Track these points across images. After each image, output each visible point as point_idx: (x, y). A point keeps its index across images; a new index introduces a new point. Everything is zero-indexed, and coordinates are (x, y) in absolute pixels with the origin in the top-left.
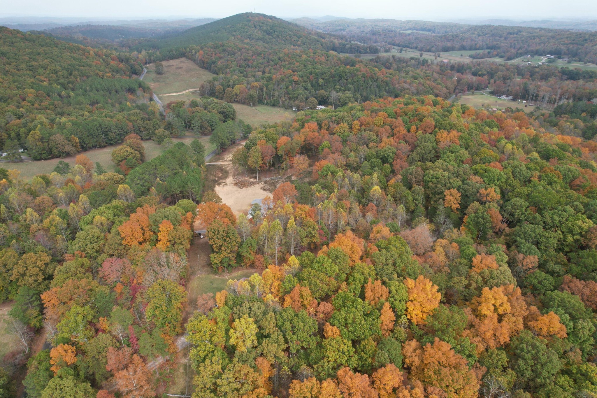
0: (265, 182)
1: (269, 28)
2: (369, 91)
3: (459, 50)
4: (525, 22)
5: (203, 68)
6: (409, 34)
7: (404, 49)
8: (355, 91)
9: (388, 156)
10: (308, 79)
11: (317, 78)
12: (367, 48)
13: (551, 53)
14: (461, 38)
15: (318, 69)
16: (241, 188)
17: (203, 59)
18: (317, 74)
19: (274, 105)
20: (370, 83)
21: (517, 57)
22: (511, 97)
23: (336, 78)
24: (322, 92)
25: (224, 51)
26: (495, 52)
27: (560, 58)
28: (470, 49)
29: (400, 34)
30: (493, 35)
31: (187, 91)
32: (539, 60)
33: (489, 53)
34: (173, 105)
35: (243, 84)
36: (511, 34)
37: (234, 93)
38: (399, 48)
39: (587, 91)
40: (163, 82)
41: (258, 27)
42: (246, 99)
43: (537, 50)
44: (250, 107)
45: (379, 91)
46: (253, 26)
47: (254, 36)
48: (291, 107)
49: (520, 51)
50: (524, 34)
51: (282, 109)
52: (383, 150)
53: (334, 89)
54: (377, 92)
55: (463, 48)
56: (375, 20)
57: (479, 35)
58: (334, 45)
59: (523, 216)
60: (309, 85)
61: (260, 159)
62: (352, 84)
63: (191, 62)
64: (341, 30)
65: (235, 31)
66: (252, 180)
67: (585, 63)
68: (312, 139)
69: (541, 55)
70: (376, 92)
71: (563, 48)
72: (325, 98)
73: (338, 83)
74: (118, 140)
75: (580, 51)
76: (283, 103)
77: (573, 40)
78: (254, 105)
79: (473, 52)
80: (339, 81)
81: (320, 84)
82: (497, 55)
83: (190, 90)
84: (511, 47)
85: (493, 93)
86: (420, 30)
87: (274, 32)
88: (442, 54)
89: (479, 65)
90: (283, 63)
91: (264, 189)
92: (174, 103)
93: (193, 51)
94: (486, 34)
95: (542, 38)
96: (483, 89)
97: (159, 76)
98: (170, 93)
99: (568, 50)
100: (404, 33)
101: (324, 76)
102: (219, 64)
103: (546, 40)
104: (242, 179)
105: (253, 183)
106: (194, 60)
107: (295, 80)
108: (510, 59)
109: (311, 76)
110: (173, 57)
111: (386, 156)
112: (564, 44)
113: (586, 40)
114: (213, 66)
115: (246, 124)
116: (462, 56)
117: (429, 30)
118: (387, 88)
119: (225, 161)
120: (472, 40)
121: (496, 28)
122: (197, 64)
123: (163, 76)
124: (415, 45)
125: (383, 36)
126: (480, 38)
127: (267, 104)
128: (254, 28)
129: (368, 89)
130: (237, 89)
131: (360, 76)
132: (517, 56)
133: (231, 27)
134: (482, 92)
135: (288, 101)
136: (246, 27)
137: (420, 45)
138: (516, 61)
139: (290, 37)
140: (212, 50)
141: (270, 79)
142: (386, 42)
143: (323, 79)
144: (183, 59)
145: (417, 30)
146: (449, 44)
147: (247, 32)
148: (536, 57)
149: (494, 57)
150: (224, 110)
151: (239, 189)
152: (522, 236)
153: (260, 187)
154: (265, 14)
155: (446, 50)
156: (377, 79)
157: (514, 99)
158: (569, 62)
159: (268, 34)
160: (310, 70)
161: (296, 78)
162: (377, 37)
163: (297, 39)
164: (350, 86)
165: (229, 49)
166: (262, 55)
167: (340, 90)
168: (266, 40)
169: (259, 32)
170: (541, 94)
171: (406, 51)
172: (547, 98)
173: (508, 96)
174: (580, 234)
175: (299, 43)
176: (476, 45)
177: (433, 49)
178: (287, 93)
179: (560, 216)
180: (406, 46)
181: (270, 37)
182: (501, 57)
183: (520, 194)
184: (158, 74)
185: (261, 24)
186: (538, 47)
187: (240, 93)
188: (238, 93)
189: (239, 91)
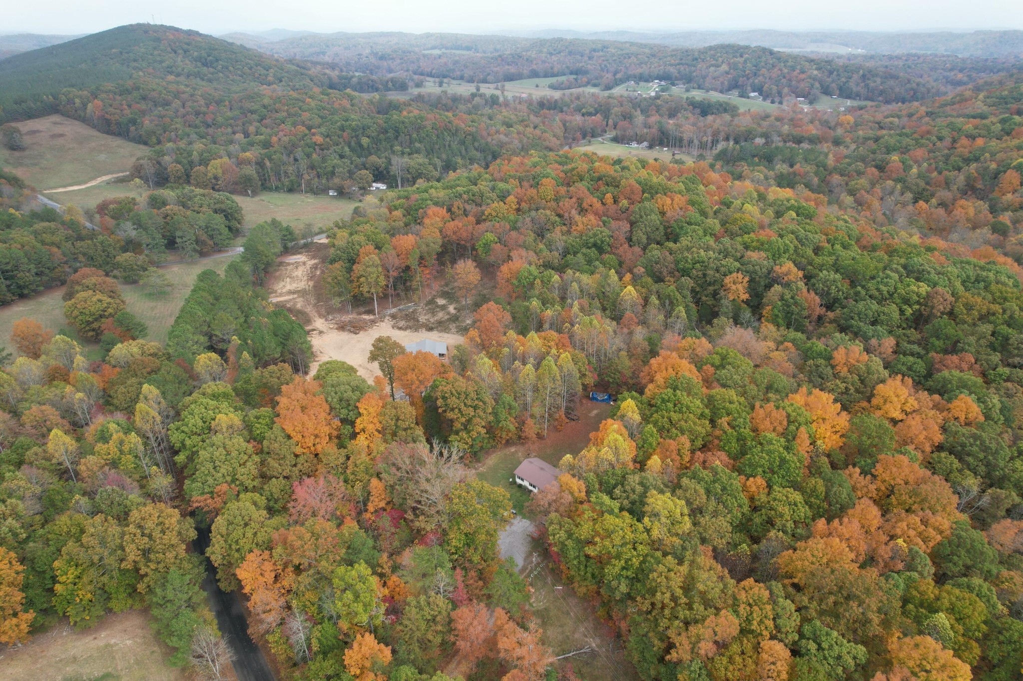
0: (393, 317)
1: (204, 54)
2: (450, 152)
3: (529, 77)
4: (596, 33)
5: (109, 132)
6: (440, 57)
7: (445, 80)
8: (429, 154)
9: (602, 242)
10: (341, 140)
11: (357, 136)
12: (388, 81)
13: (660, 78)
14: (527, 60)
15: (353, 120)
16: (356, 334)
17: (107, 116)
18: (354, 130)
19: (291, 190)
20: (448, 138)
21: (617, 85)
22: (645, 144)
23: (391, 134)
24: (373, 158)
25: (144, 98)
26: (585, 79)
27: (673, 85)
28: (546, 76)
29: (424, 56)
30: (570, 53)
31: (99, 180)
32: (649, 89)
33: (576, 80)
34: (112, 206)
35: (221, 158)
36: (594, 50)
37: (210, 175)
38: (437, 80)
39: (742, 129)
40: (36, 164)
41: (181, 51)
42: (236, 183)
43: (641, 74)
44: (248, 199)
45: (466, 150)
46: (169, 49)
47: (180, 69)
48: (324, 191)
49: (619, 76)
50: (613, 51)
51: (308, 195)
52: (591, 234)
53: (393, 152)
54: (463, 151)
55: (534, 74)
56: (369, 34)
57: (551, 54)
58: (330, 78)
59: (841, 293)
60: (347, 149)
61: (382, 277)
62: (420, 142)
63: (77, 122)
64: (318, 54)
65: (135, 61)
66: (366, 317)
67: (708, 91)
68: (455, 233)
69: (647, 81)
70: (460, 152)
71: (672, 70)
72: (380, 169)
73: (396, 143)
74: (37, 286)
75: (695, 74)
76: (308, 184)
77: (681, 59)
78: (255, 193)
79: (553, 80)
80: (396, 138)
81: (365, 145)
82: (588, 83)
83: (106, 178)
84: (602, 70)
85: (616, 140)
86: (452, 49)
87: (217, 60)
88: (508, 85)
89: (578, 98)
90: (279, 115)
91: (400, 328)
92: (111, 202)
93: (77, 101)
94: (560, 52)
95: (640, 57)
96: (601, 135)
97: (17, 154)
98: (65, 186)
99: (679, 72)
100: (431, 55)
101: (368, 132)
102: (147, 123)
103: (646, 59)
104: (347, 318)
105: (373, 322)
106: (84, 120)
107: (319, 142)
108: (608, 88)
109: (345, 134)
110: (30, 115)
111: (599, 242)
112: (671, 65)
113: (696, 59)
114: (132, 128)
115: (285, 225)
116: (537, 86)
117: (468, 48)
118: (476, 144)
119: (281, 295)
120: (544, 62)
121: (572, 43)
122: (94, 127)
123: (27, 153)
124: (458, 73)
125: (399, 61)
126: (554, 58)
127: (277, 189)
128: (173, 55)
129: (447, 148)
130: (216, 166)
131: (429, 128)
132: (618, 83)
133: (121, 53)
134: (600, 139)
135: (316, 179)
136: (156, 53)
137: (468, 73)
138: (618, 91)
139: (251, 68)
140: (118, 97)
141: (267, 145)
142: (408, 71)
143: (368, 137)
144: (55, 118)
145: (447, 48)
146: (512, 70)
147: (161, 62)
148: (642, 84)
149: (585, 86)
150: (223, 206)
151: (353, 336)
152: (857, 318)
153: (390, 326)
154: (176, 26)
155: (510, 78)
156: (457, 130)
157: (651, 147)
158: (687, 90)
159: (205, 64)
160: (339, 124)
161: (319, 139)
162: (390, 62)
163: (264, 72)
164: (417, 145)
165: (154, 94)
166: (227, 103)
167: (403, 153)
168: (205, 75)
169: (187, 62)
170: (686, 137)
171: (448, 84)
172: (696, 142)
173: (639, 142)
174: (918, 303)
175: (270, 78)
176: (552, 68)
177: (490, 78)
178: (312, 167)
179: (886, 285)
180: (445, 77)
181: (211, 70)
182: (595, 85)
183: (823, 265)
184: (14, 150)
185: (185, 47)
186: (639, 71)
187: (223, 173)
188: (220, 175)
189: (220, 171)
